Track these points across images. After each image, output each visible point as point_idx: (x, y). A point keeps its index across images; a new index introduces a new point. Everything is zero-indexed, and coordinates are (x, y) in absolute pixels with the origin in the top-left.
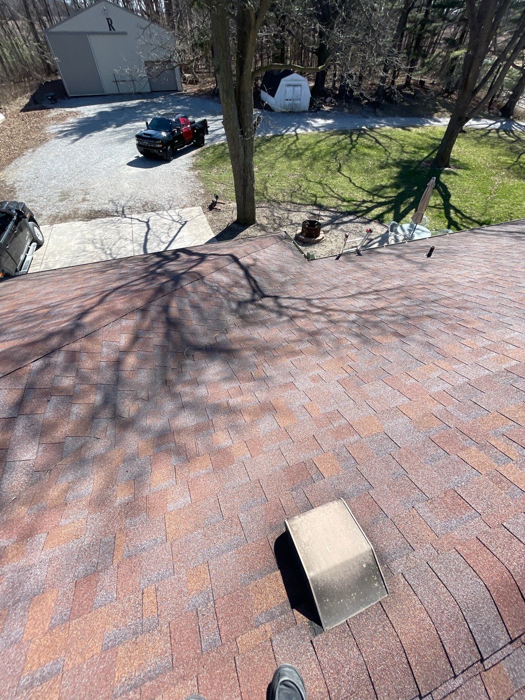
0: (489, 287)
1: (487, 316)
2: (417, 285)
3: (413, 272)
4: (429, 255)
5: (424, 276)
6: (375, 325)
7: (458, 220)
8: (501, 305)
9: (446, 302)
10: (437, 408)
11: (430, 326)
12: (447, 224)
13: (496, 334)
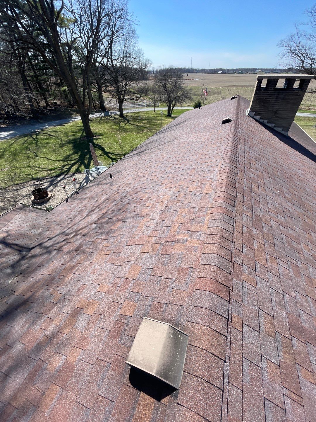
0: (141, 179)
1: (147, 190)
2: (114, 193)
3: (109, 188)
4: (111, 177)
5: (115, 188)
6: (107, 222)
7: (114, 157)
8: (149, 183)
9: (130, 193)
10: (154, 240)
11: (130, 207)
12: (111, 160)
13: (155, 195)
